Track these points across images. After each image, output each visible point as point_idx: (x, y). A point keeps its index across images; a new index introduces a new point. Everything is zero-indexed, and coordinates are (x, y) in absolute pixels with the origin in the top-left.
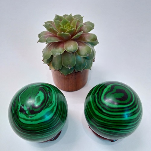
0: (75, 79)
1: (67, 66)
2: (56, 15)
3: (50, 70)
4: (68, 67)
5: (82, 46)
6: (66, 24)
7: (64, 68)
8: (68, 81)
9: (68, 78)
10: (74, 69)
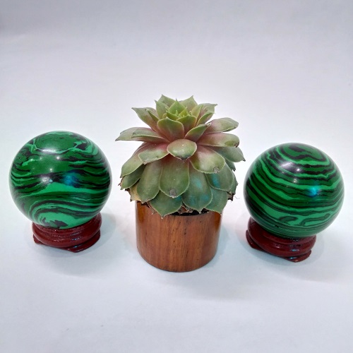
0: (185, 234)
1: (169, 191)
2: (163, 96)
3: (131, 200)
4: (169, 194)
5: (205, 152)
6: (179, 113)
7: (161, 199)
8: (169, 239)
9: (170, 229)
10: (184, 204)
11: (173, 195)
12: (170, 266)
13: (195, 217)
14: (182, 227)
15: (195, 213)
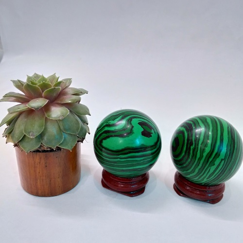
3: (7, 143)
4: (30, 136)
7: (26, 140)
8: (35, 171)
9: (35, 163)
10: (42, 144)
11: (32, 136)
12: (40, 192)
13: (52, 153)
14: (43, 161)
15: (52, 150)
